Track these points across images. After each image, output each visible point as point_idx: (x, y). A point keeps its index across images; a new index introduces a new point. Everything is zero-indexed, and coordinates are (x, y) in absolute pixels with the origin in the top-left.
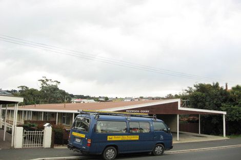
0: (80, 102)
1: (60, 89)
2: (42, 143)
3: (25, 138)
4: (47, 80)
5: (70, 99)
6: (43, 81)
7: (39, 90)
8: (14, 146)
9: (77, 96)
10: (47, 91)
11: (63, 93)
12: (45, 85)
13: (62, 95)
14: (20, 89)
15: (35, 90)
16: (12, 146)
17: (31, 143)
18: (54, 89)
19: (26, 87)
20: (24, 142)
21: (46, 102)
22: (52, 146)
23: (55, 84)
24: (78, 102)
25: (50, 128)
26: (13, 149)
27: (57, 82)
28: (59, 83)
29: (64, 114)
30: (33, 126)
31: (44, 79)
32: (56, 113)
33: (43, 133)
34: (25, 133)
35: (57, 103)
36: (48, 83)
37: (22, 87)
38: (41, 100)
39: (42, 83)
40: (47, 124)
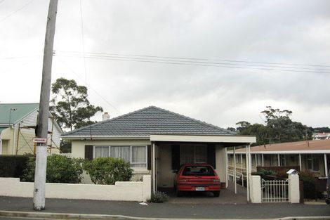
0: (325, 138)
1: (293, 121)
2: (287, 197)
3: (264, 190)
4: (273, 111)
5: (310, 134)
6: (267, 112)
7: (265, 124)
8: (250, 200)
9: (318, 129)
10: (276, 125)
11: (299, 127)
12: (271, 118)
13: (298, 130)
14: (239, 126)
15: (260, 126)
16: (248, 200)
17: (273, 197)
18: (286, 122)
19: (247, 123)
20: (264, 195)
21: (276, 141)
22: (302, 200)
23: (284, 114)
24: (322, 138)
25: (297, 176)
26: (250, 203)
27: (287, 111)
28: (291, 112)
29: (309, 155)
30: (270, 174)
31: (268, 109)
32: (298, 155)
33: (287, 183)
34: (264, 183)
35: (293, 141)
36: (274, 114)
37: (242, 123)
38: (270, 139)
39: (267, 115)
40: (292, 171)
